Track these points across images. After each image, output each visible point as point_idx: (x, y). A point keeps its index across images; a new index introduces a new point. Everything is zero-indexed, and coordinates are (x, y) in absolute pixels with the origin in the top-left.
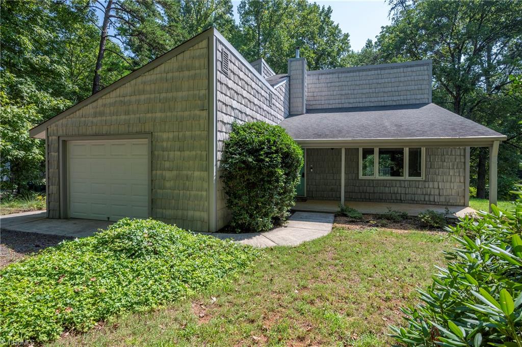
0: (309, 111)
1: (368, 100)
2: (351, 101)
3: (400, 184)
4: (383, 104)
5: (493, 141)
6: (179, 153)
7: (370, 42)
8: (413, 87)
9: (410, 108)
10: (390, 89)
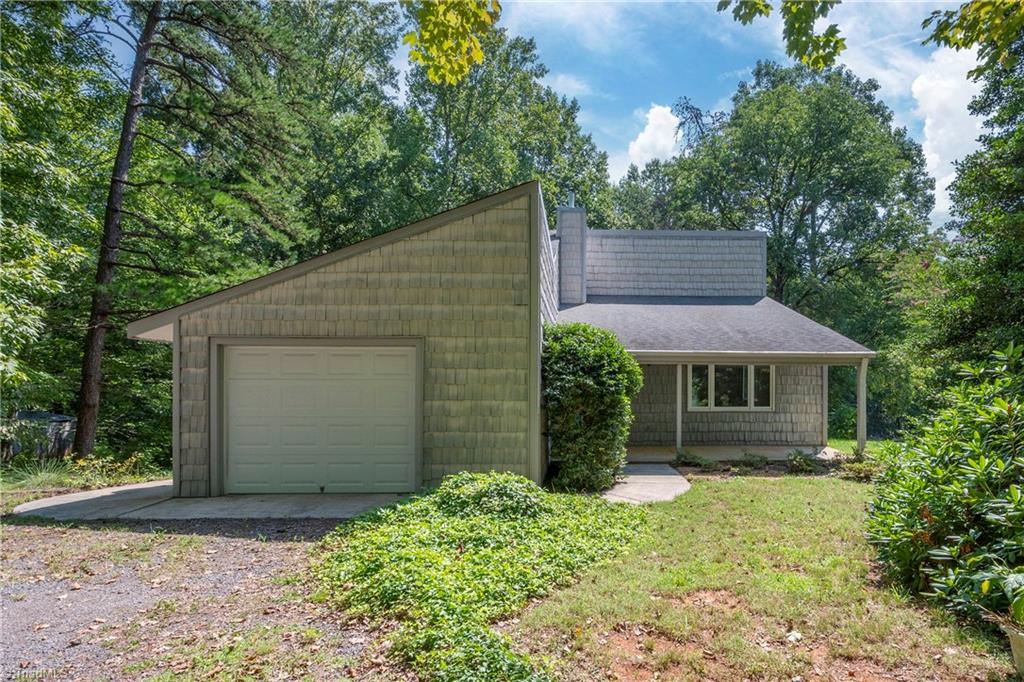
0: (592, 298)
1: (678, 285)
2: (654, 285)
3: (744, 418)
4: (700, 293)
5: (861, 359)
6: (476, 372)
7: (634, 169)
8: (741, 271)
9: (743, 304)
10: (709, 271)
